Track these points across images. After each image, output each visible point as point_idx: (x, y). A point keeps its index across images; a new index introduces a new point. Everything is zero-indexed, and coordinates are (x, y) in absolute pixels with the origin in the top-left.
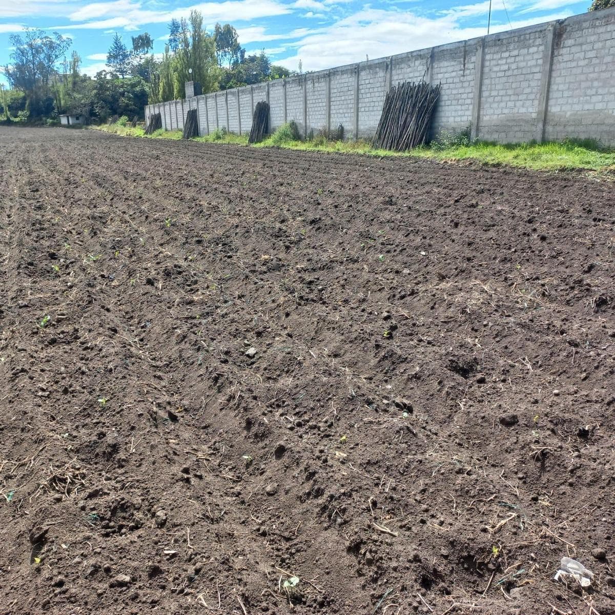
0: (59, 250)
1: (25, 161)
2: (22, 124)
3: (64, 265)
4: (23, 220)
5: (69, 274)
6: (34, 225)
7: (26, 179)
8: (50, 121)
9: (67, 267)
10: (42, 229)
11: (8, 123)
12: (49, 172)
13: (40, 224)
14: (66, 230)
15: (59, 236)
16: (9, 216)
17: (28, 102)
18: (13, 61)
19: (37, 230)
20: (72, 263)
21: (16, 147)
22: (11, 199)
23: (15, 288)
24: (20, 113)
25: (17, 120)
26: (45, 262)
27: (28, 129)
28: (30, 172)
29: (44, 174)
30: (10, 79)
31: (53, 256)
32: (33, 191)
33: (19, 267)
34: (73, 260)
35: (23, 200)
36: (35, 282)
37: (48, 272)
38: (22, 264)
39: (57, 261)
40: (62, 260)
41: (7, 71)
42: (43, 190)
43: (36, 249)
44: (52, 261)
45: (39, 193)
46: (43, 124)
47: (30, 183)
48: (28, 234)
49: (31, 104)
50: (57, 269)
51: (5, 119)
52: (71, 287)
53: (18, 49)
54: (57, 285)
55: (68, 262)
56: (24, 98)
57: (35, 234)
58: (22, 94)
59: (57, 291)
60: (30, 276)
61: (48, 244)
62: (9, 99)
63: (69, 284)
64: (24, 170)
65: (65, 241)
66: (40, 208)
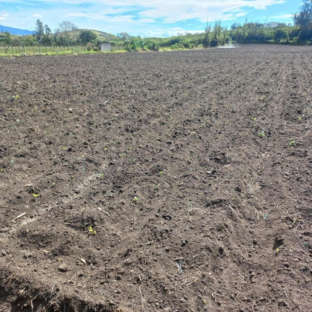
0: (302, 110)
1: (292, 63)
2: (294, 44)
3: (304, 118)
4: (287, 92)
5: (307, 122)
6: (291, 95)
7: (290, 72)
8: (309, 42)
9: (306, 119)
10: (295, 98)
11: (287, 43)
12: (303, 70)
13: (295, 95)
14: (308, 100)
15: (304, 102)
16: (279, 90)
17: (300, 32)
18: (300, 10)
19: (293, 98)
20: (309, 117)
21: (288, 56)
22: (281, 81)
23: (278, 124)
24: (294, 38)
25: (292, 41)
26: (294, 114)
27: (296, 47)
28: (293, 69)
29: (300, 70)
30: (295, 20)
31: (299, 112)
32: (293, 78)
33: (281, 115)
34: (310, 116)
35: (288, 82)
36: (288, 123)
37: (295, 120)
38: (284, 113)
39: (301, 115)
40: (303, 115)
41: (295, 16)
42: (298, 78)
43: (291, 107)
44: (299, 114)
45: (296, 80)
46: (305, 44)
47: (292, 74)
48: (288, 99)
49: (302, 33)
50: (300, 119)
51: (286, 41)
52: (307, 129)
53: (305, 3)
54: (300, 127)
55: (307, 116)
56: (299, 30)
57: (291, 100)
58: (299, 28)
59: (299, 130)
60: (286, 120)
61: (297, 105)
62: (291, 31)
63: (306, 128)
64: (290, 67)
65: (307, 106)
66: (295, 87)
